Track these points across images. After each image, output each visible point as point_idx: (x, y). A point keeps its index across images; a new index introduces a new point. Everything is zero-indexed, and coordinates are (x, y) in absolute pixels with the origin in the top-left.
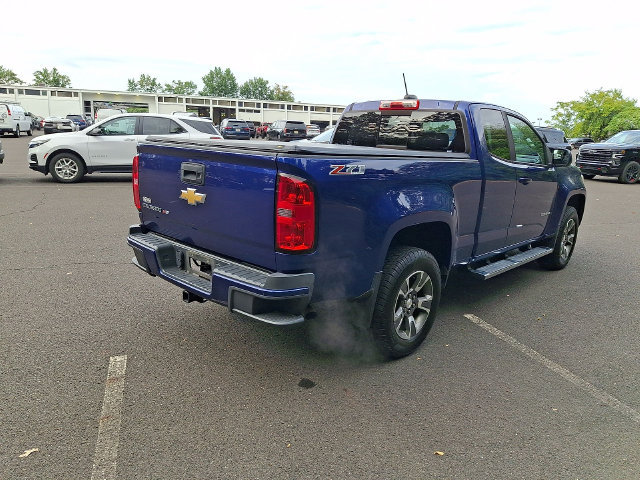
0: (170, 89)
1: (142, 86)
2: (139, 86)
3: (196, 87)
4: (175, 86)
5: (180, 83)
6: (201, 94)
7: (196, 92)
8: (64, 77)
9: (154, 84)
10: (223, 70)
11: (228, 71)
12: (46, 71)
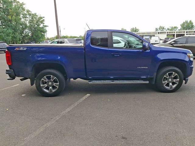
0: (168, 29)
1: (160, 29)
2: (159, 30)
3: (178, 28)
4: (170, 28)
5: (172, 27)
6: (179, 30)
7: (178, 30)
8: (138, 29)
9: (163, 28)
10: (189, 21)
11: (190, 21)
12: (133, 28)
